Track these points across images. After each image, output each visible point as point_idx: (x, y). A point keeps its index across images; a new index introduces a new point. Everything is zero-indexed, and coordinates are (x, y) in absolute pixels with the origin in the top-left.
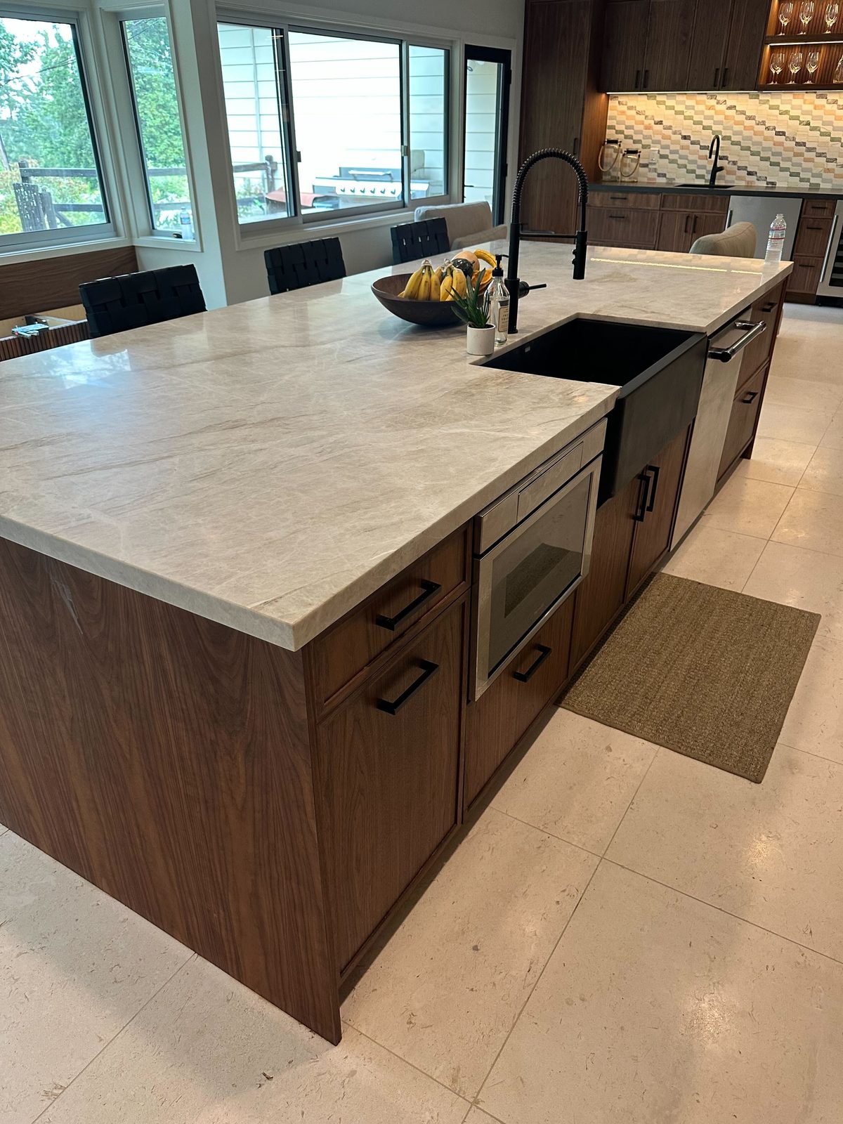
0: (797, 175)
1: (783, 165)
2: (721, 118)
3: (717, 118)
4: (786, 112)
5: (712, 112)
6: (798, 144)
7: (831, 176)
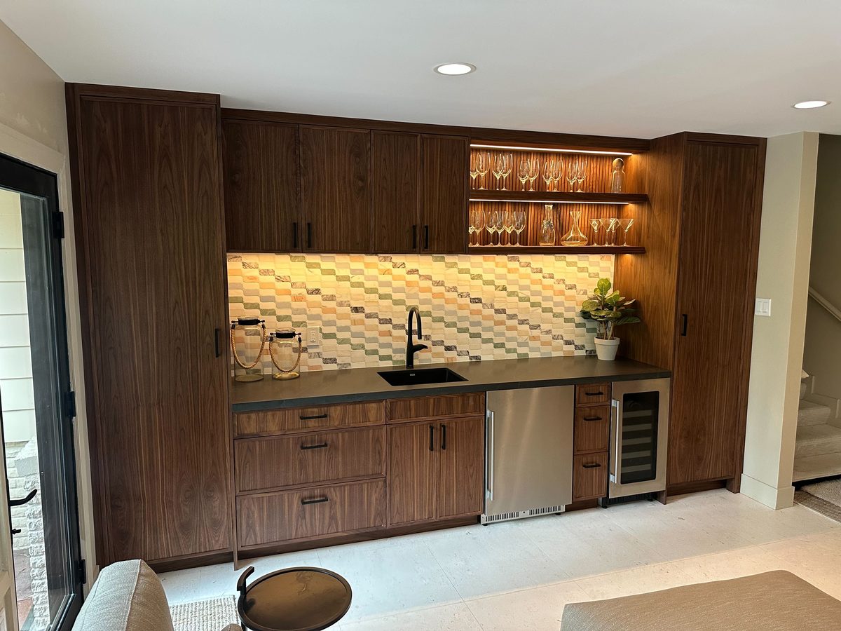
0: (503, 345)
1: (485, 335)
2: (401, 284)
3: (396, 284)
4: (479, 277)
5: (388, 278)
6: (497, 311)
7: (537, 344)
